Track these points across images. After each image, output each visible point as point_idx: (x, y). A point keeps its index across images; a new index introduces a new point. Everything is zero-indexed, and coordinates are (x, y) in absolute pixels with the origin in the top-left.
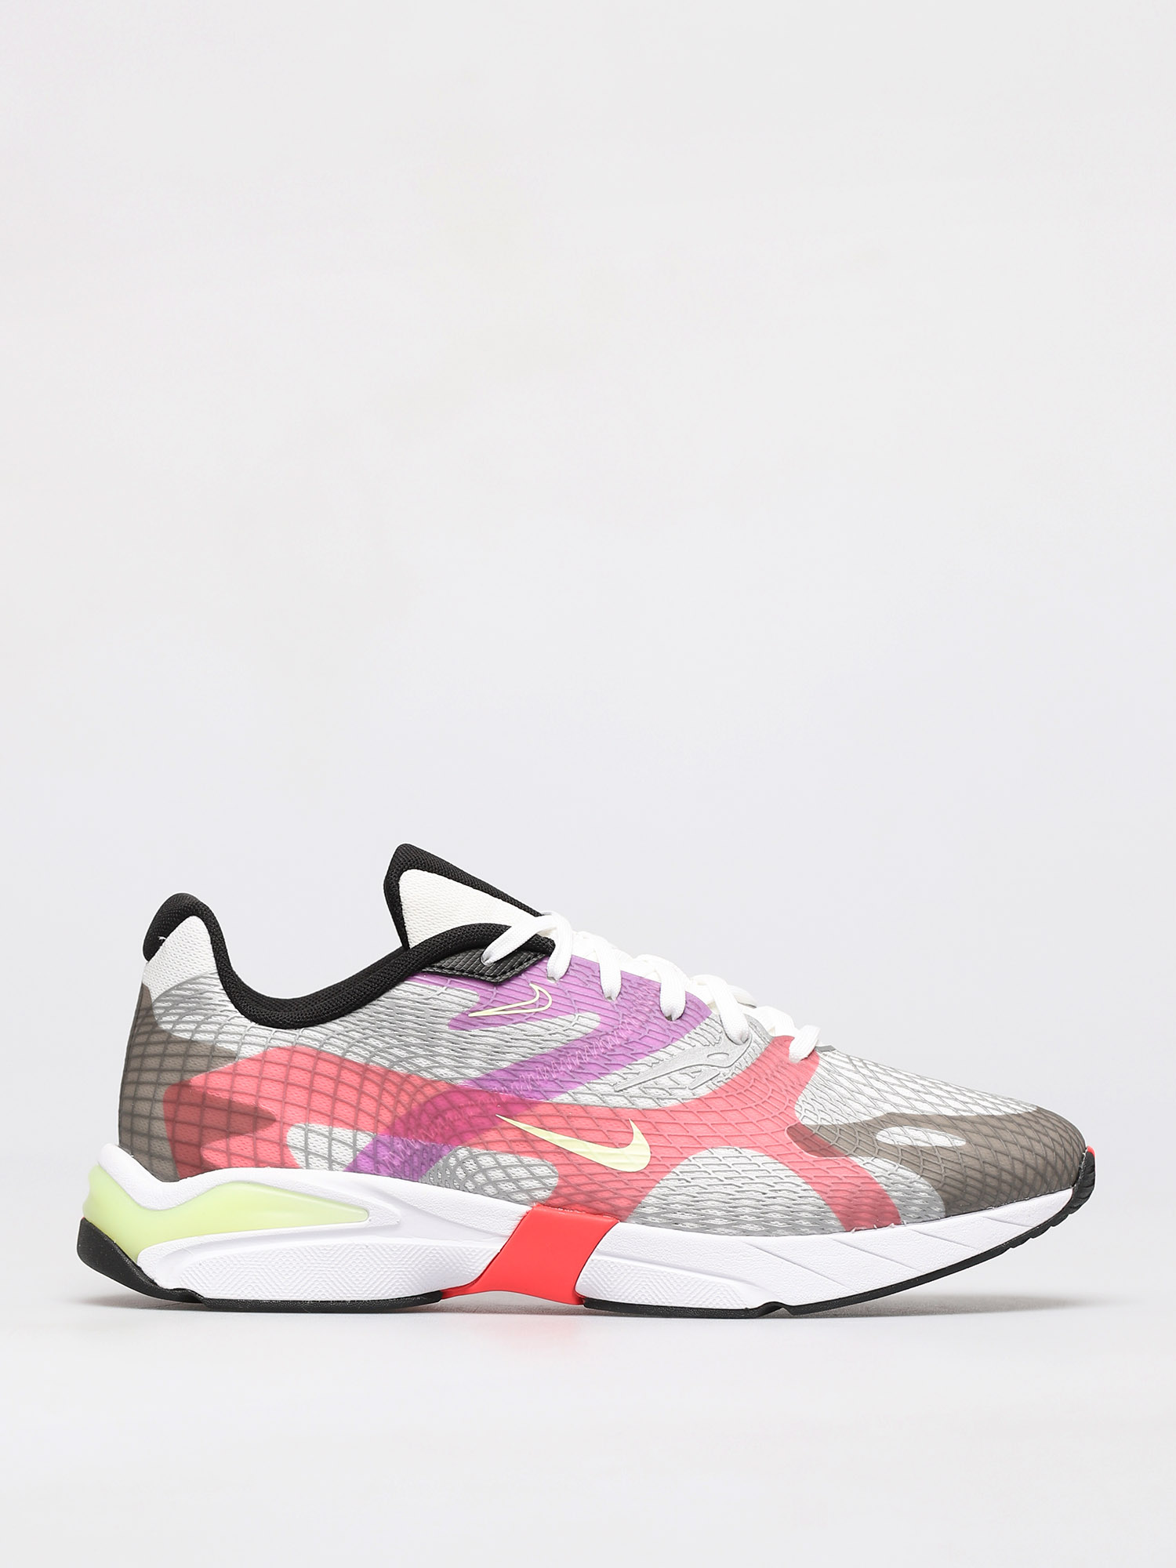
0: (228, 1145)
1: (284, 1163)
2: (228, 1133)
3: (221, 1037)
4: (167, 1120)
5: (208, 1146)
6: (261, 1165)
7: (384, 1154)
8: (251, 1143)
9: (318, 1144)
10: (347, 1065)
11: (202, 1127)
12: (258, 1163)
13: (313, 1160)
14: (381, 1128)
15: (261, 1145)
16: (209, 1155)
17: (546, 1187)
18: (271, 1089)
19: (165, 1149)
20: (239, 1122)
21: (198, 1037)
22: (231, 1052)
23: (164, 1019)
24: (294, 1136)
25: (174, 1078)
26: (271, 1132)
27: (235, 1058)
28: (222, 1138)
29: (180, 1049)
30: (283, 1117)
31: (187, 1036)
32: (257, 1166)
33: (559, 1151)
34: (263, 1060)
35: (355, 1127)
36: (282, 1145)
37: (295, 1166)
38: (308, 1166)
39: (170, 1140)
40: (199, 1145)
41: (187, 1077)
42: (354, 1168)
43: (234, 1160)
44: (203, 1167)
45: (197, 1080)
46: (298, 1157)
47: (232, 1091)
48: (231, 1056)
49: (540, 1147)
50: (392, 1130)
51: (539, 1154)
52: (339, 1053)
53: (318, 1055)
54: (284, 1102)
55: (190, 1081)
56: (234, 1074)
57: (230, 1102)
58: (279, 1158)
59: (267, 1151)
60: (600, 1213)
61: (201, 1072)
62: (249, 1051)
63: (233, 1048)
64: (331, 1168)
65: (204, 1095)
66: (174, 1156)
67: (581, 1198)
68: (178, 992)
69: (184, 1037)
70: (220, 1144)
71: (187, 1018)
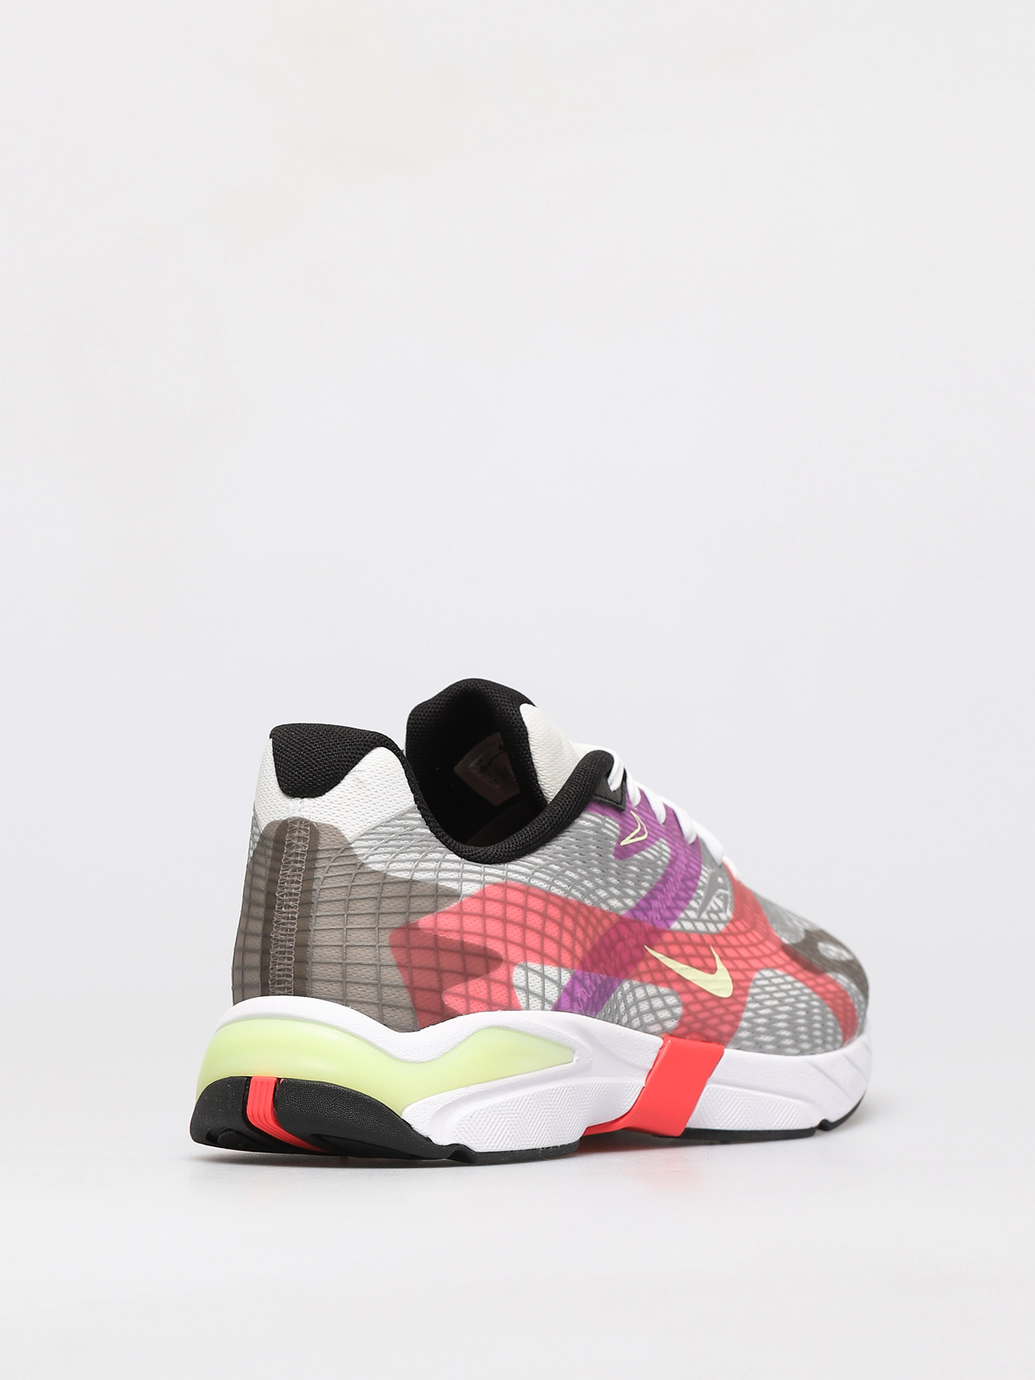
0: (467, 989)
1: (511, 1006)
2: (466, 976)
3: (442, 875)
4: (399, 966)
5: (449, 990)
6: (494, 1008)
7: (579, 992)
8: (485, 986)
9: (535, 983)
10: (552, 898)
11: (439, 971)
12: (491, 1006)
13: (533, 1000)
14: (577, 964)
15: (494, 987)
16: (451, 1001)
17: (674, 1016)
18: (494, 928)
19: (404, 997)
20: (475, 964)
21: (418, 876)
22: (454, 891)
23: (371, 858)
24: (518, 975)
25: (398, 921)
26: (499, 973)
27: (458, 896)
28: (460, 982)
29: (401, 890)
30: (507, 957)
31: (405, 875)
32: (491, 1010)
33: (681, 979)
34: (482, 897)
35: (559, 964)
36: (509, 985)
37: (518, 1008)
38: (528, 1008)
39: (407, 987)
40: (440, 991)
41: (413, 919)
42: (557, 1008)
43: (473, 1005)
44: (444, 1014)
45: (425, 922)
46: (520, 996)
47: (461, 931)
48: (454, 895)
49: (670, 976)
50: (583, 966)
51: (668, 983)
52: (544, 886)
53: (527, 891)
54: (505, 941)
55: (416, 924)
56: (461, 913)
57: (462, 943)
58: (507, 1000)
59: (499, 993)
60: (708, 1040)
61: (426, 913)
62: (470, 889)
63: (454, 886)
64: (543, 1009)
65: (436, 938)
66: (415, 1005)
67: (697, 1026)
68: (385, 829)
69: (402, 876)
70: (459, 988)
71: (401, 857)
